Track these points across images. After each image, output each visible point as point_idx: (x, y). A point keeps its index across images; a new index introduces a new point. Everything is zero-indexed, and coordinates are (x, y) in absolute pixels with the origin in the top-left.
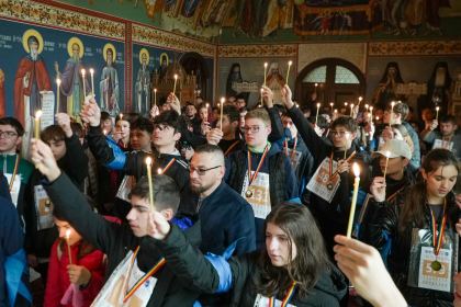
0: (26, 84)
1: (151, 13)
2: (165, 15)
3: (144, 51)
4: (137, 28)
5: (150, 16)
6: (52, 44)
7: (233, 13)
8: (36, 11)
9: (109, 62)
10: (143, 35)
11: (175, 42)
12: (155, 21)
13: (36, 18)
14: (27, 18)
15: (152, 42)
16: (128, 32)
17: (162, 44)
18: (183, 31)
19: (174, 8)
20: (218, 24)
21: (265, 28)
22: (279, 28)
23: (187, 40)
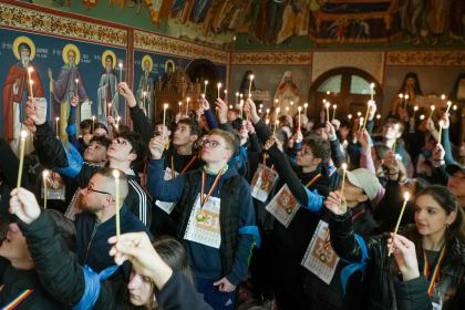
0: (16, 91)
1: (155, 19)
2: (171, 22)
3: (147, 58)
4: (140, 34)
6: (45, 51)
7: (247, 19)
8: (28, 18)
9: (108, 69)
10: (146, 42)
11: (182, 49)
12: (161, 27)
13: (29, 25)
14: (18, 25)
15: (156, 49)
16: (130, 39)
17: (168, 51)
18: (192, 37)
19: (182, 14)
20: (232, 30)
21: (280, 35)
22: (295, 35)
23: (196, 46)
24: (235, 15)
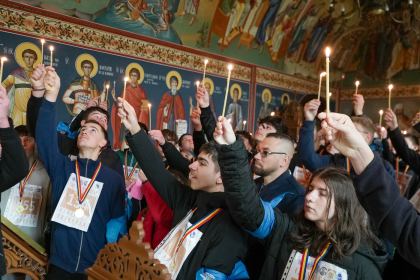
0: (166, 113)
1: (274, 59)
2: (287, 61)
3: (266, 91)
4: (261, 71)
5: (273, 61)
6: (188, 83)
7: (356, 58)
8: (178, 57)
9: (235, 100)
10: (266, 77)
11: (296, 84)
12: (279, 66)
13: (177, 63)
14: (171, 62)
15: (274, 84)
16: (253, 75)
17: (284, 86)
18: (305, 74)
19: (297, 54)
20: (341, 69)
21: (389, 70)
22: (405, 69)
23: (309, 83)
24: (344, 55)
